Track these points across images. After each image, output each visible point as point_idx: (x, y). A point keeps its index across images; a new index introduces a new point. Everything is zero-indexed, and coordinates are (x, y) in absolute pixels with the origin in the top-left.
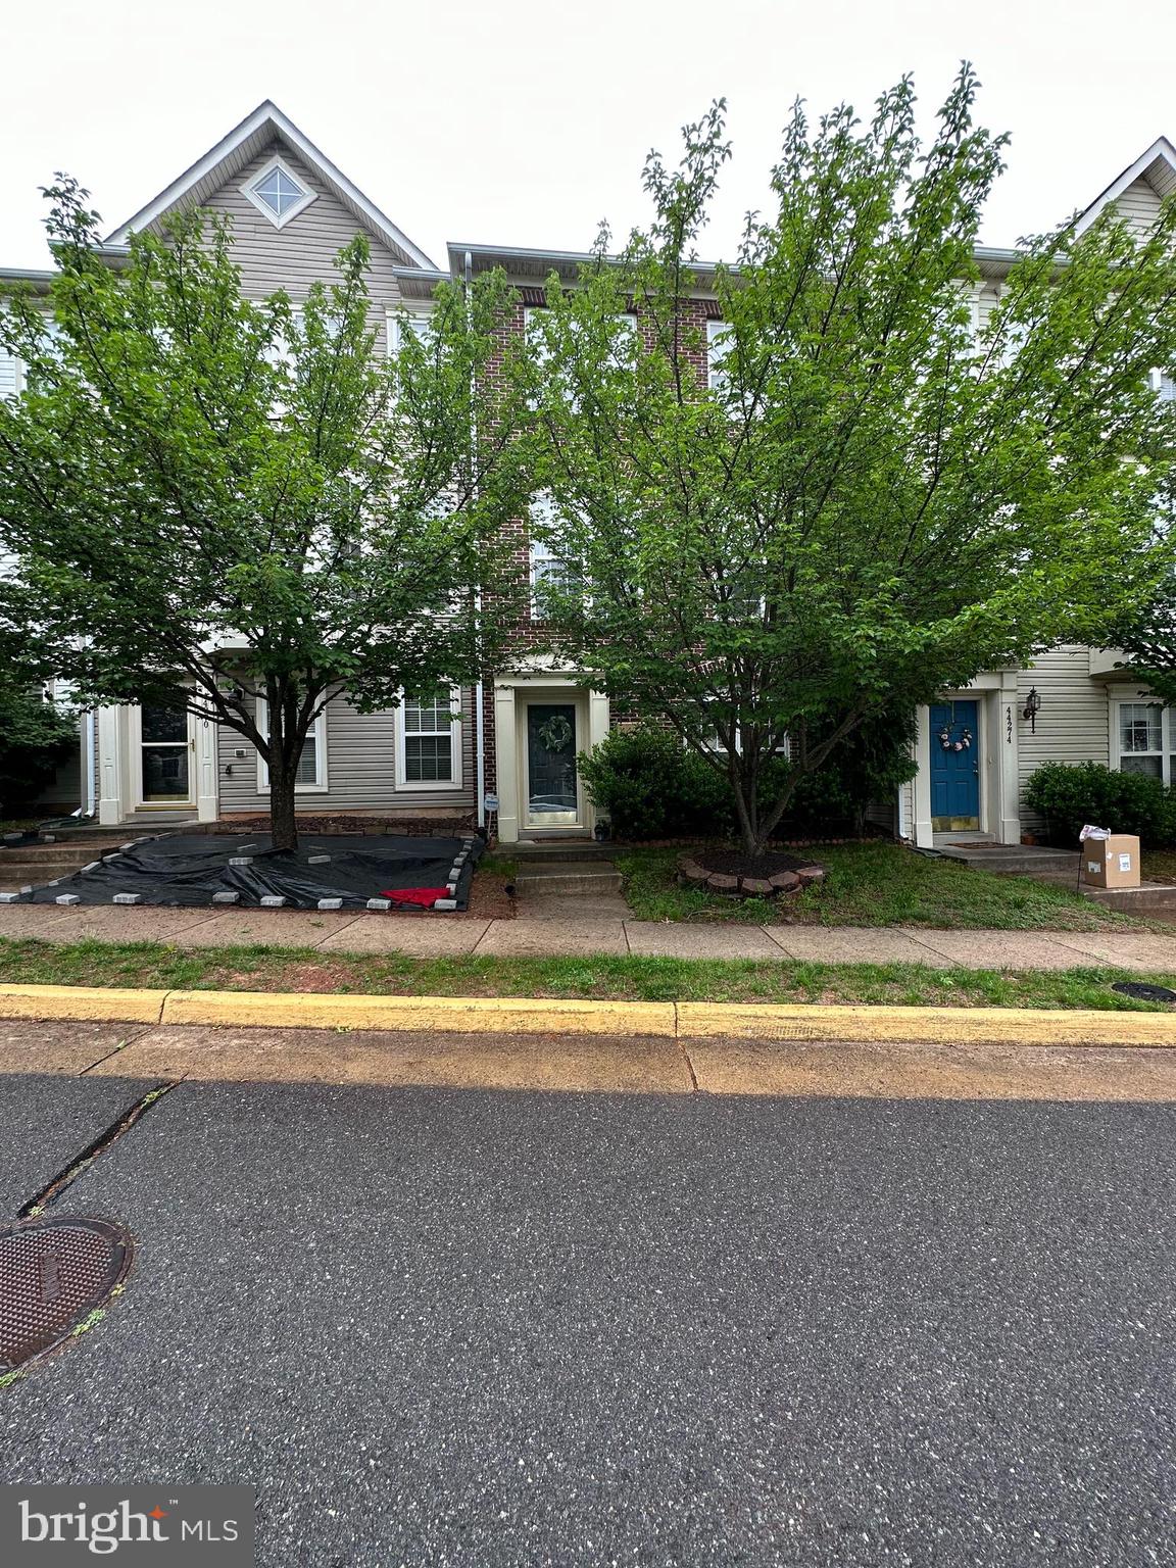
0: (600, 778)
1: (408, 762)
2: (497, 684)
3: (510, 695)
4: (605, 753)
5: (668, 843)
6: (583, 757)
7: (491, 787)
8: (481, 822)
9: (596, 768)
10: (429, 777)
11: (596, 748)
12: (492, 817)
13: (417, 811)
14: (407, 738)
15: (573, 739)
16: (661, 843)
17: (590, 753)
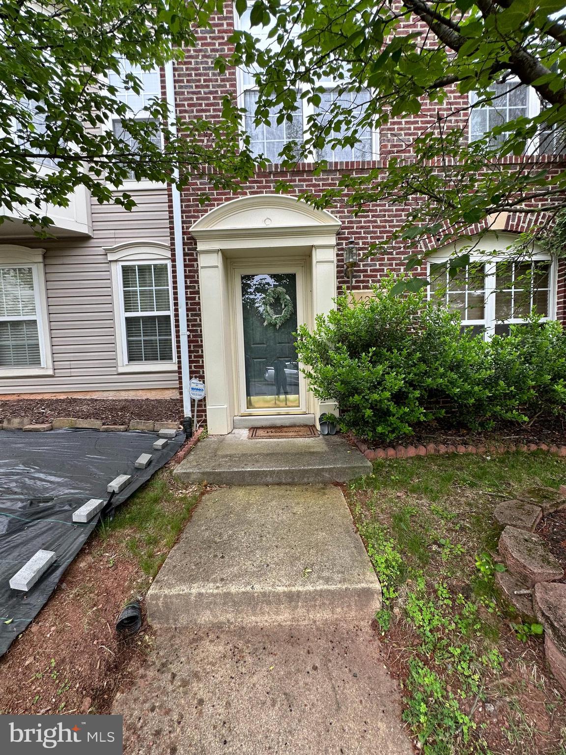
0: (327, 361)
1: (129, 343)
2: (200, 247)
3: (216, 260)
4: (332, 327)
5: (422, 451)
6: (305, 334)
7: (197, 372)
8: (187, 412)
9: (322, 350)
10: (151, 357)
11: (320, 319)
12: (200, 406)
13: (141, 392)
14: (127, 319)
15: (294, 314)
16: (412, 451)
17: (313, 328)
